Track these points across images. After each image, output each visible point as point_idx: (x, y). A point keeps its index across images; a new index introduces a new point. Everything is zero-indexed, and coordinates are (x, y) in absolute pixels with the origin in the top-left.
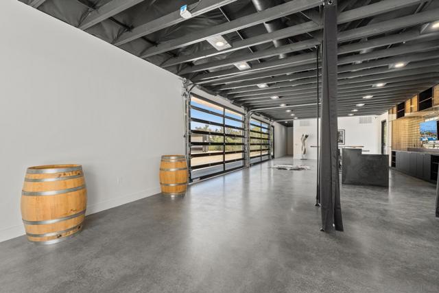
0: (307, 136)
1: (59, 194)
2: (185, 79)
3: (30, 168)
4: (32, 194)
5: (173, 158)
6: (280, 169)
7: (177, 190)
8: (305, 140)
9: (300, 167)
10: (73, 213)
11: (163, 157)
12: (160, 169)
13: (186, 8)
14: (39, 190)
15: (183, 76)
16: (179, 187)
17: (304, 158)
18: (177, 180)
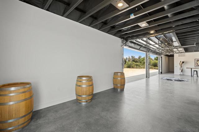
0: (183, 62)
1: (87, 86)
2: (122, 39)
3: (78, 77)
4: (80, 86)
5: (119, 74)
6: (168, 80)
7: (121, 87)
8: (182, 64)
9: (180, 79)
10: (91, 94)
11: (115, 73)
12: (114, 78)
13: (133, 15)
14: (81, 85)
15: (121, 38)
16: (122, 86)
17: (182, 74)
18: (121, 83)
